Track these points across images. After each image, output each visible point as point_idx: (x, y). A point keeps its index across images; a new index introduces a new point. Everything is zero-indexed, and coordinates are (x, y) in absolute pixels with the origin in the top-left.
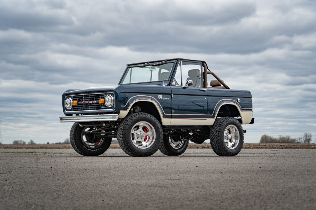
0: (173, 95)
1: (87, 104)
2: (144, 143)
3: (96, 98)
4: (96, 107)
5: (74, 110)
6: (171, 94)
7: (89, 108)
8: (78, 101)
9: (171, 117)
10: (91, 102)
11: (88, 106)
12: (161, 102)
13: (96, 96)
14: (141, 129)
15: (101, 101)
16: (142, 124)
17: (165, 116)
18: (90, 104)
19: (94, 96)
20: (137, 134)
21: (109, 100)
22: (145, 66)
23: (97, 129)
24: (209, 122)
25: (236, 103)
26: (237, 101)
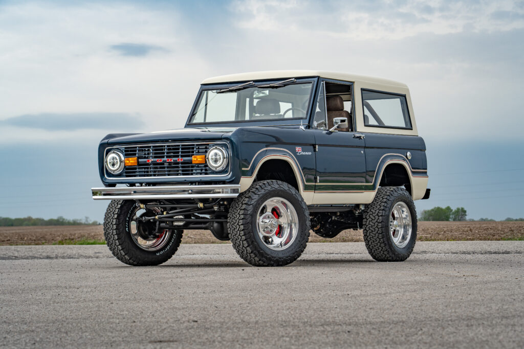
0: (317, 146)
1: (162, 164)
2: (277, 241)
3: (182, 152)
4: (183, 171)
5: (127, 176)
6: (314, 146)
7: (165, 171)
8: (139, 158)
9: (315, 188)
11: (164, 168)
12: (300, 159)
13: (182, 149)
14: (269, 212)
15: (197, 159)
16: (271, 203)
17: (307, 188)
18: (170, 163)
19: (179, 149)
20: (264, 222)
21: (217, 157)
22: (245, 88)
23: (167, 213)
24: (367, 197)
25: (404, 160)
26: (407, 157)
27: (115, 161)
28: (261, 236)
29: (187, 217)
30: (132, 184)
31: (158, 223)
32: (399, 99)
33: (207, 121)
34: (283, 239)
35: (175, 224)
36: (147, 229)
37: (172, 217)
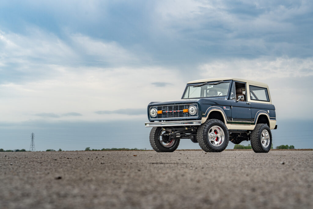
0: (232, 107)
1: (172, 113)
2: (216, 143)
3: (179, 108)
4: (180, 115)
5: (158, 118)
6: (231, 106)
7: (173, 116)
8: (163, 111)
9: (231, 123)
10: (175, 111)
11: (172, 114)
12: (225, 111)
13: (179, 107)
14: (213, 132)
15: (185, 110)
16: (214, 128)
17: (228, 123)
18: (175, 113)
19: (178, 107)
20: (211, 135)
21: (193, 110)
22: (204, 85)
23: (174, 132)
24: (252, 127)
25: (267, 113)
26: (267, 112)
27: (154, 112)
28: (210, 141)
29: (181, 134)
30: (160, 121)
31: (170, 136)
32: (264, 90)
33: (189, 98)
34: (219, 142)
35: (177, 137)
36: (166, 139)
37: (175, 134)
